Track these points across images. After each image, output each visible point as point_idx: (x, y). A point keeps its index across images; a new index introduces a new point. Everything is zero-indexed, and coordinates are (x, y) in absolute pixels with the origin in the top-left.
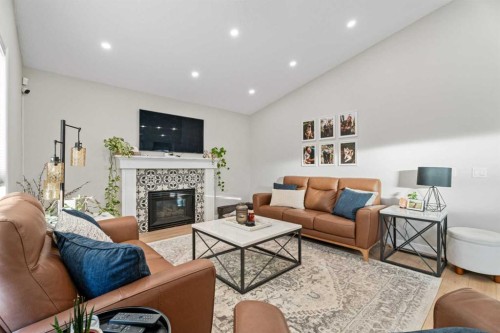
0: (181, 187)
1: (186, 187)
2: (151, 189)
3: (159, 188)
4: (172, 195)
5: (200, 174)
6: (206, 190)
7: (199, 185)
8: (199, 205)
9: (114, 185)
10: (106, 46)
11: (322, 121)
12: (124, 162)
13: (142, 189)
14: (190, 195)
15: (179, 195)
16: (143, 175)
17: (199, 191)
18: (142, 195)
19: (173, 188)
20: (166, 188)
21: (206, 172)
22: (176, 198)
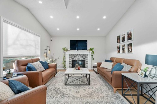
0: (80, 59)
1: (82, 59)
2: (73, 59)
3: (75, 59)
4: (78, 61)
5: (86, 56)
6: (88, 60)
7: (86, 59)
8: (86, 64)
9: (64, 58)
10: (58, 29)
11: (122, 35)
12: (67, 53)
13: (71, 59)
14: (83, 61)
15: (80, 61)
16: (71, 56)
17: (86, 60)
18: (71, 60)
19: (78, 59)
20: (76, 59)
21: (88, 55)
22: (79, 62)
